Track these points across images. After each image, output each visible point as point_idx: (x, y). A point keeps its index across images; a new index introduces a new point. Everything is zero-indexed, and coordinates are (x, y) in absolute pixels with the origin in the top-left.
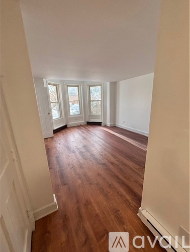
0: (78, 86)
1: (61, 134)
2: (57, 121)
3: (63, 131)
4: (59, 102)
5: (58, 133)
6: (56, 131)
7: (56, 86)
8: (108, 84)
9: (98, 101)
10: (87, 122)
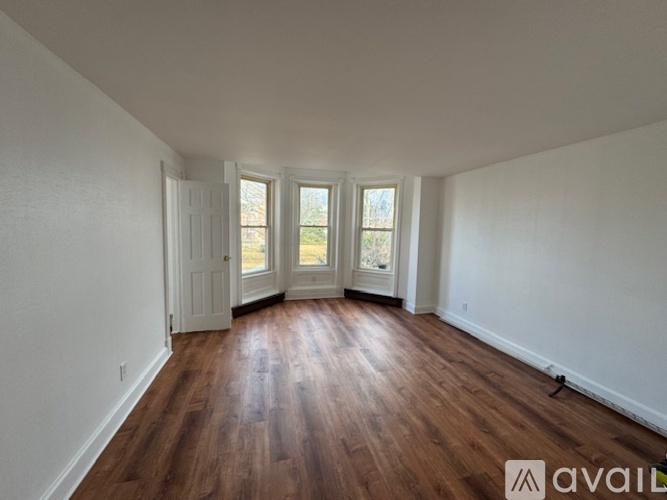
0: (329, 188)
1: (256, 321)
2: (255, 280)
3: (268, 312)
4: (269, 226)
5: (248, 319)
6: (242, 312)
7: (268, 183)
8: (418, 182)
9: (384, 230)
10: (345, 290)
